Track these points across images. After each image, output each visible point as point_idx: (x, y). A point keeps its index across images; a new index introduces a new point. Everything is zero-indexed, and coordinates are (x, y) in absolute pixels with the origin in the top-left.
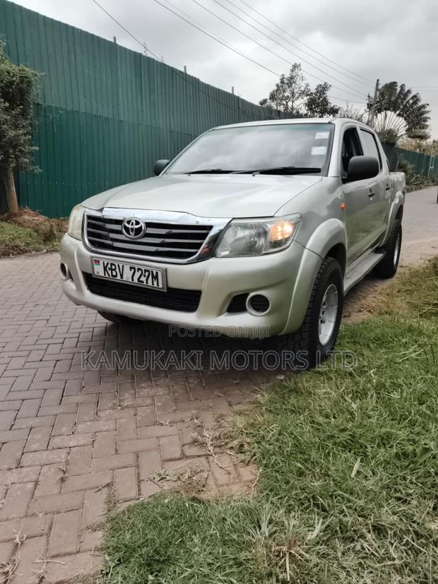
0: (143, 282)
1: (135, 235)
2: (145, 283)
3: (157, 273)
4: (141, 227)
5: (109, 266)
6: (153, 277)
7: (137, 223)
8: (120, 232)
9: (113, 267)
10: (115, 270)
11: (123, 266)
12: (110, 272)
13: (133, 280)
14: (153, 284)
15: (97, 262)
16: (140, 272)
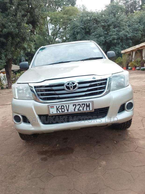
0: (81, 110)
1: (73, 89)
2: (82, 110)
3: (89, 104)
4: (76, 85)
5: (60, 107)
6: (87, 106)
7: (73, 83)
8: (64, 90)
9: (63, 107)
10: (64, 108)
11: (69, 105)
12: (60, 110)
13: (74, 110)
14: (87, 109)
15: (52, 107)
16: (79, 106)
